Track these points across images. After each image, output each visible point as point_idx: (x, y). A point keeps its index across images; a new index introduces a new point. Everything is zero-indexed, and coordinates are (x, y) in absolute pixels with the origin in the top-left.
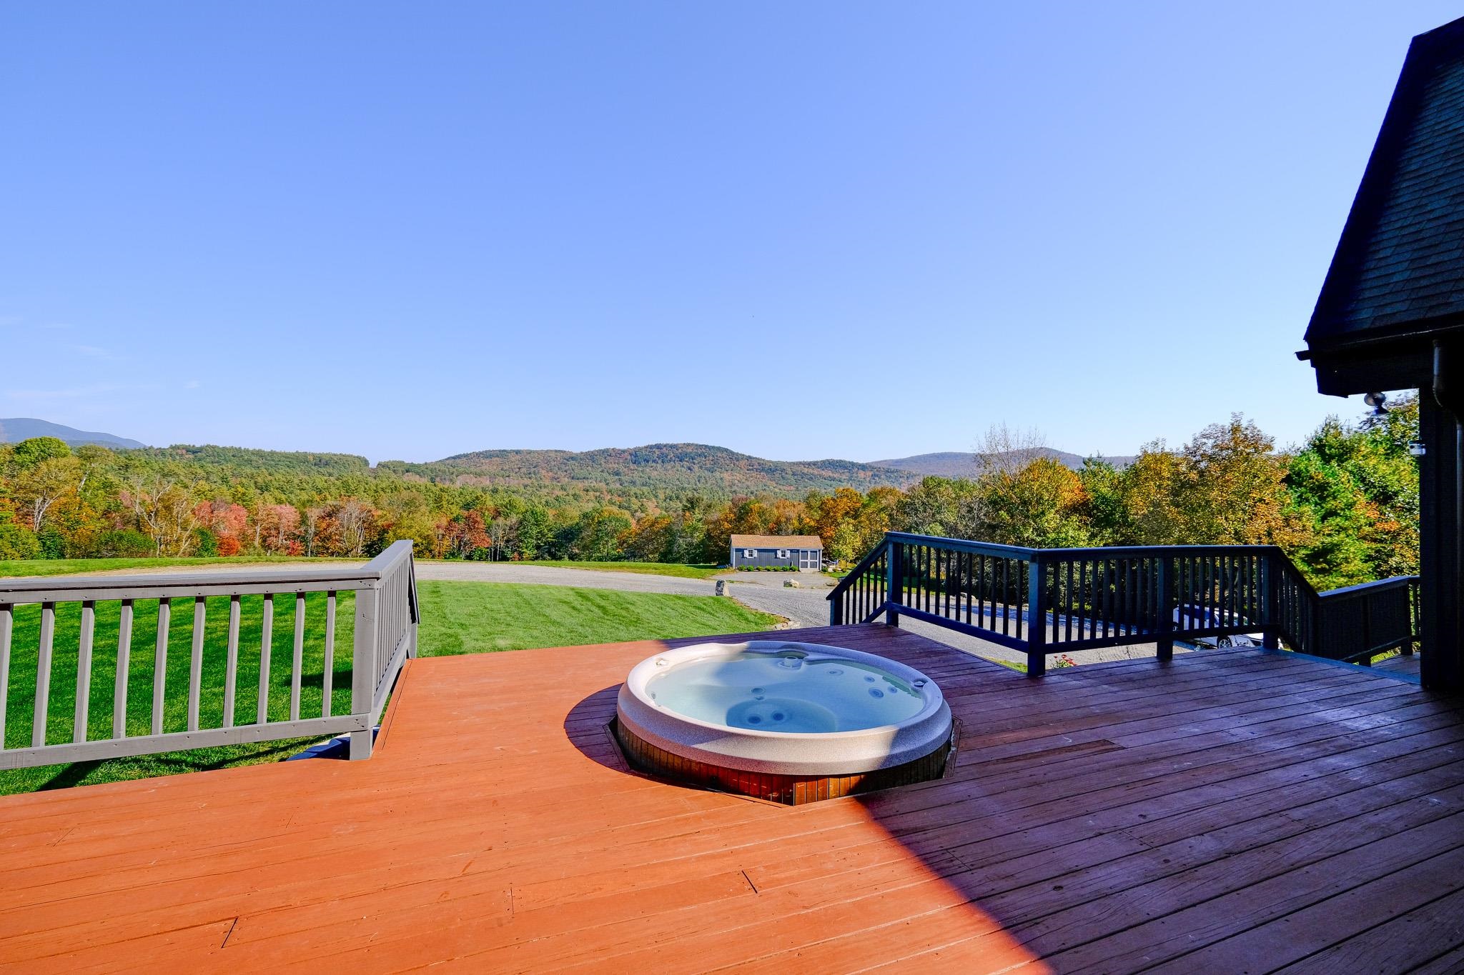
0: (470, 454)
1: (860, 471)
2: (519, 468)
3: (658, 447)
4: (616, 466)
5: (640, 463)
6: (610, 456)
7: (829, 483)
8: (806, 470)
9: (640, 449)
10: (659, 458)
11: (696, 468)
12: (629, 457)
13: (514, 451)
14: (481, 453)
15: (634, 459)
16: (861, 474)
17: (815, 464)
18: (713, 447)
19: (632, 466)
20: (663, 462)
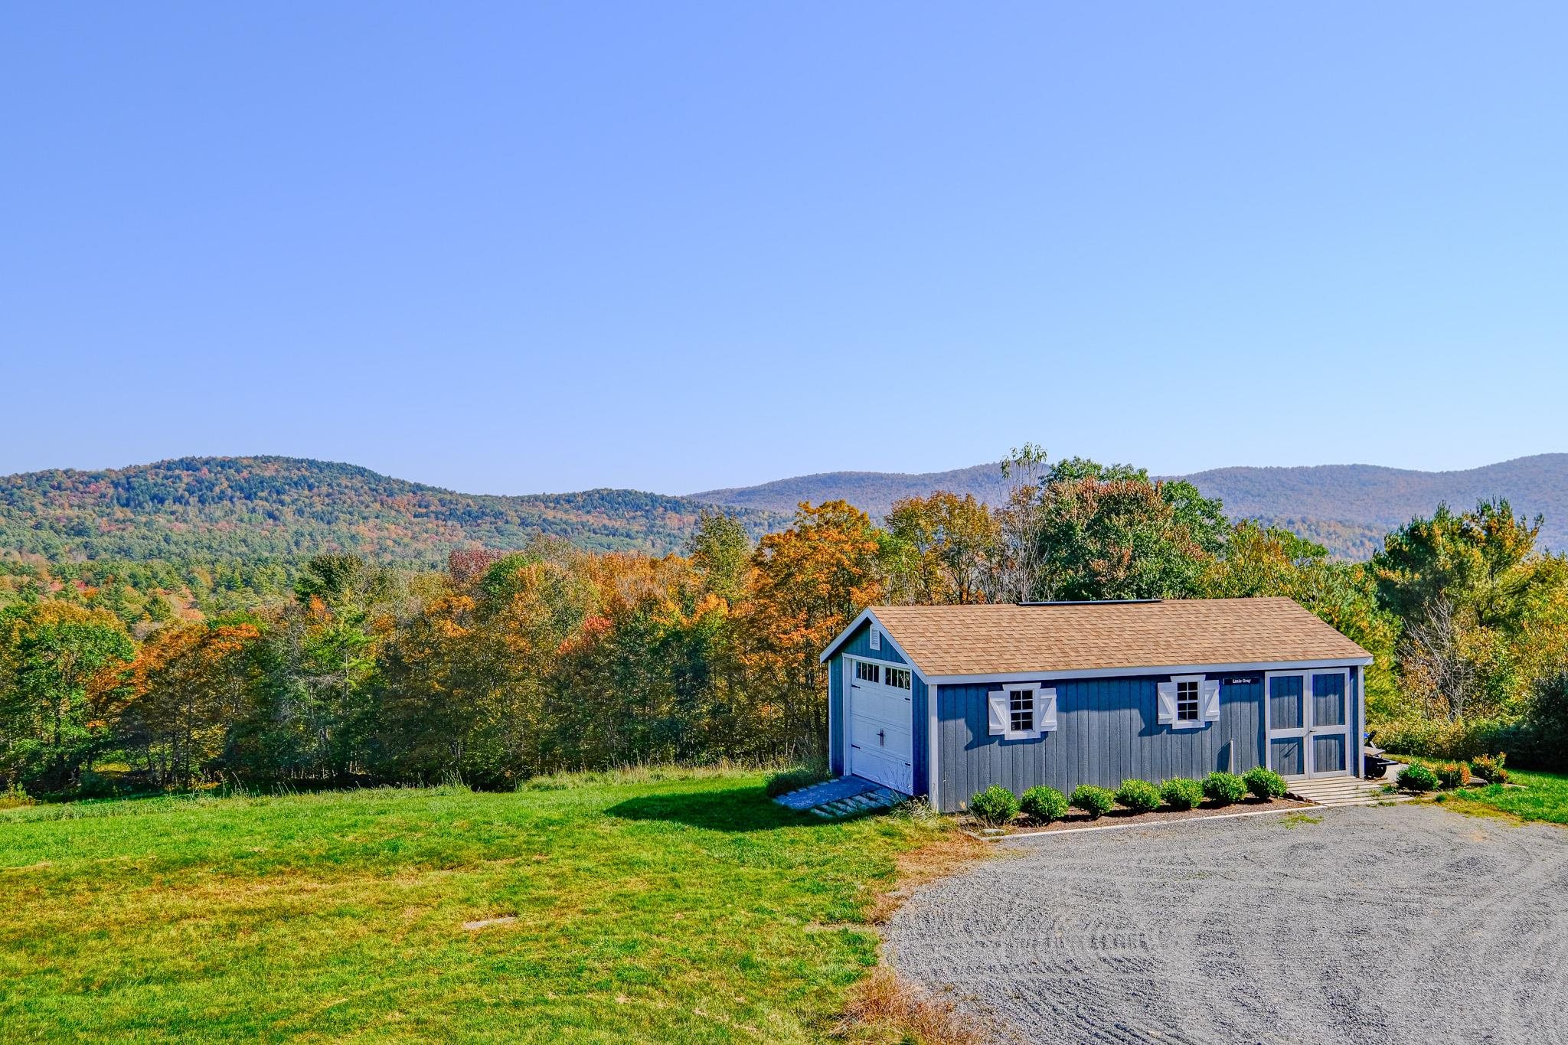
1: (670, 514)
3: (189, 465)
4: (76, 511)
5: (140, 504)
6: (59, 488)
7: (604, 540)
8: (550, 515)
9: (141, 472)
10: (191, 493)
11: (288, 514)
12: (111, 491)
15: (124, 495)
16: (673, 520)
17: (570, 499)
18: (330, 465)
19: (119, 513)
20: (202, 501)
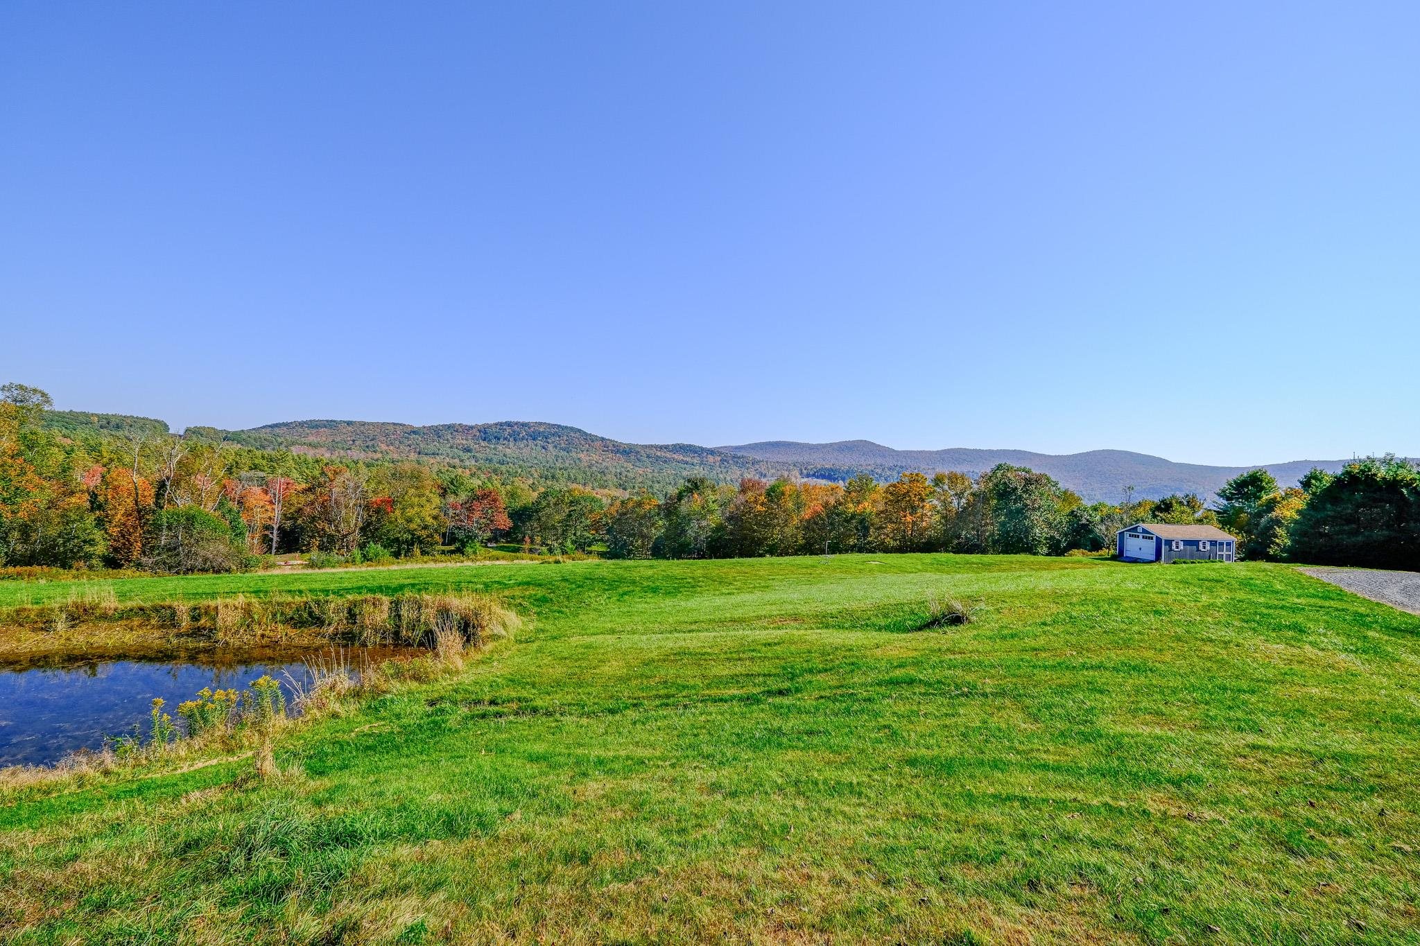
0: (291, 423)
1: (709, 456)
2: (354, 441)
3: (509, 424)
4: (464, 442)
5: (491, 440)
6: (457, 431)
7: (683, 466)
8: (659, 454)
9: (490, 426)
10: (511, 436)
11: (550, 447)
12: (478, 434)
13: (344, 422)
14: (305, 423)
15: (484, 436)
16: (711, 459)
17: (666, 447)
18: (566, 427)
19: (483, 444)
20: (515, 440)
